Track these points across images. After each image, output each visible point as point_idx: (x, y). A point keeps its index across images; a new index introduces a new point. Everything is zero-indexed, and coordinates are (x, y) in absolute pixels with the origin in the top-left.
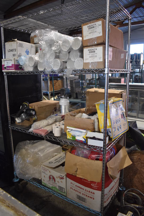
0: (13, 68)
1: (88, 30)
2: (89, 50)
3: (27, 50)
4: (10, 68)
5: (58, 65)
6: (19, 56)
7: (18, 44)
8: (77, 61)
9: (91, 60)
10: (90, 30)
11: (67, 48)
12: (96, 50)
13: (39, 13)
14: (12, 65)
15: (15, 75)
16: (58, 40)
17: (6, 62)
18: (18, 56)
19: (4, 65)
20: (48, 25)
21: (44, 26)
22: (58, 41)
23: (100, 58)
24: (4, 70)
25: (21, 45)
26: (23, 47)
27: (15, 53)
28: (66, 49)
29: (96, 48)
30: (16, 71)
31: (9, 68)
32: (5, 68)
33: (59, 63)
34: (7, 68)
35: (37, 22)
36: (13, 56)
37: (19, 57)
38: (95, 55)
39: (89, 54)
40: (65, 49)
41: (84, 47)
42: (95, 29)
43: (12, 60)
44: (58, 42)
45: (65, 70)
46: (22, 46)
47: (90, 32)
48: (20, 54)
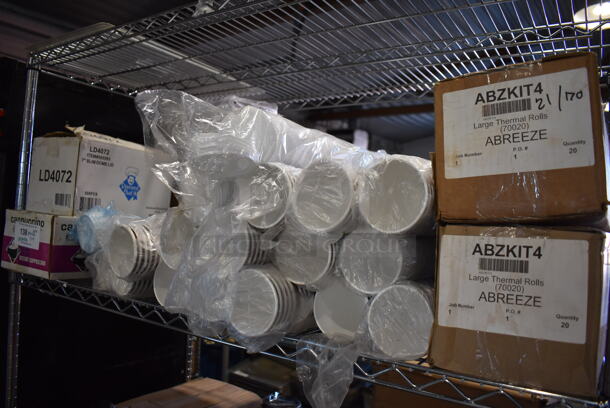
0: (43, 263)
1: (482, 120)
2: (477, 249)
3: (131, 180)
4: (33, 261)
5: (262, 308)
6: (86, 203)
7: (85, 153)
8: (382, 297)
9: (491, 321)
10: (493, 119)
11: (328, 220)
12: (533, 260)
13: (192, 13)
14: (41, 245)
15: (50, 294)
16: (278, 161)
17: (19, 226)
18: (77, 206)
19: (10, 239)
20: (239, 80)
21: (219, 82)
22: (278, 165)
23: (565, 322)
24: (8, 260)
25: (102, 157)
26: (112, 165)
27: (66, 189)
28: (322, 224)
29: (535, 242)
30: (55, 277)
31: (26, 259)
32: (13, 253)
33: (271, 301)
34: (21, 258)
35: (187, 61)
36: (56, 203)
37: (81, 209)
38: (530, 290)
39: (476, 278)
40: (317, 224)
41: (444, 224)
42: (532, 117)
43: (42, 224)
44: (277, 170)
45: (304, 345)
46: (107, 158)
47: (494, 131)
48: (92, 196)
